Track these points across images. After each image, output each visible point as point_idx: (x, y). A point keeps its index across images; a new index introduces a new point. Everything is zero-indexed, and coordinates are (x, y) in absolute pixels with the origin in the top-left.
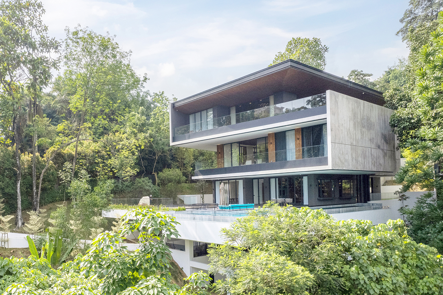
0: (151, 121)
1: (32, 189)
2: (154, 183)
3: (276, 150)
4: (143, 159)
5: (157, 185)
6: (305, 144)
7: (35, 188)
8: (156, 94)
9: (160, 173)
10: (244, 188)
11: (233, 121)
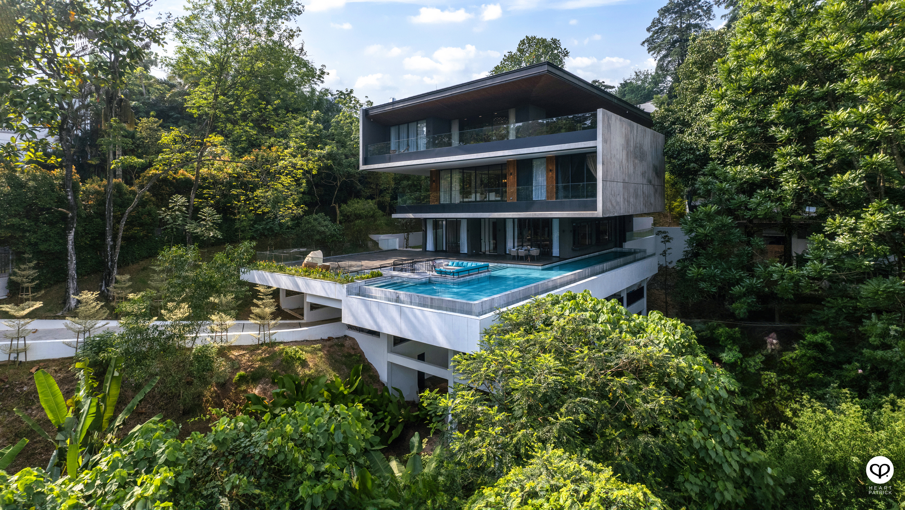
0: (331, 130)
1: (104, 240)
2: (334, 220)
3: (518, 186)
4: (317, 185)
5: (338, 222)
6: (560, 180)
7: (109, 239)
8: (341, 92)
9: (344, 206)
10: (468, 231)
11: (455, 141)
